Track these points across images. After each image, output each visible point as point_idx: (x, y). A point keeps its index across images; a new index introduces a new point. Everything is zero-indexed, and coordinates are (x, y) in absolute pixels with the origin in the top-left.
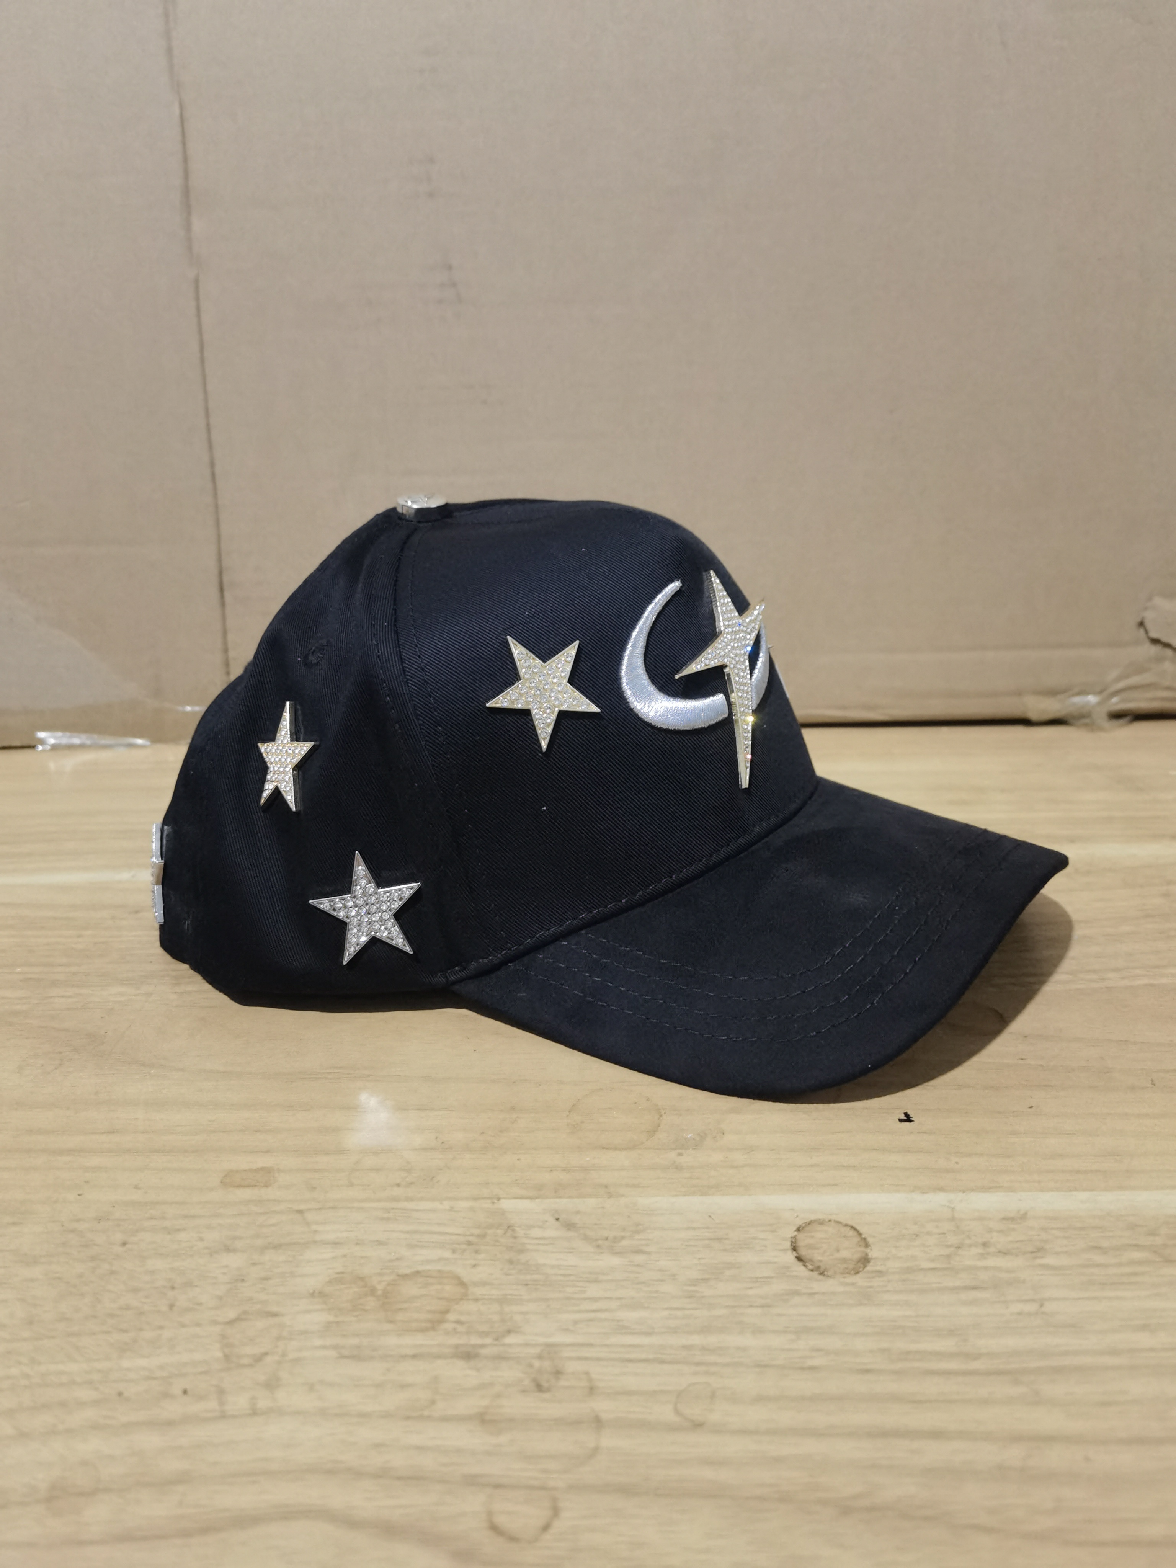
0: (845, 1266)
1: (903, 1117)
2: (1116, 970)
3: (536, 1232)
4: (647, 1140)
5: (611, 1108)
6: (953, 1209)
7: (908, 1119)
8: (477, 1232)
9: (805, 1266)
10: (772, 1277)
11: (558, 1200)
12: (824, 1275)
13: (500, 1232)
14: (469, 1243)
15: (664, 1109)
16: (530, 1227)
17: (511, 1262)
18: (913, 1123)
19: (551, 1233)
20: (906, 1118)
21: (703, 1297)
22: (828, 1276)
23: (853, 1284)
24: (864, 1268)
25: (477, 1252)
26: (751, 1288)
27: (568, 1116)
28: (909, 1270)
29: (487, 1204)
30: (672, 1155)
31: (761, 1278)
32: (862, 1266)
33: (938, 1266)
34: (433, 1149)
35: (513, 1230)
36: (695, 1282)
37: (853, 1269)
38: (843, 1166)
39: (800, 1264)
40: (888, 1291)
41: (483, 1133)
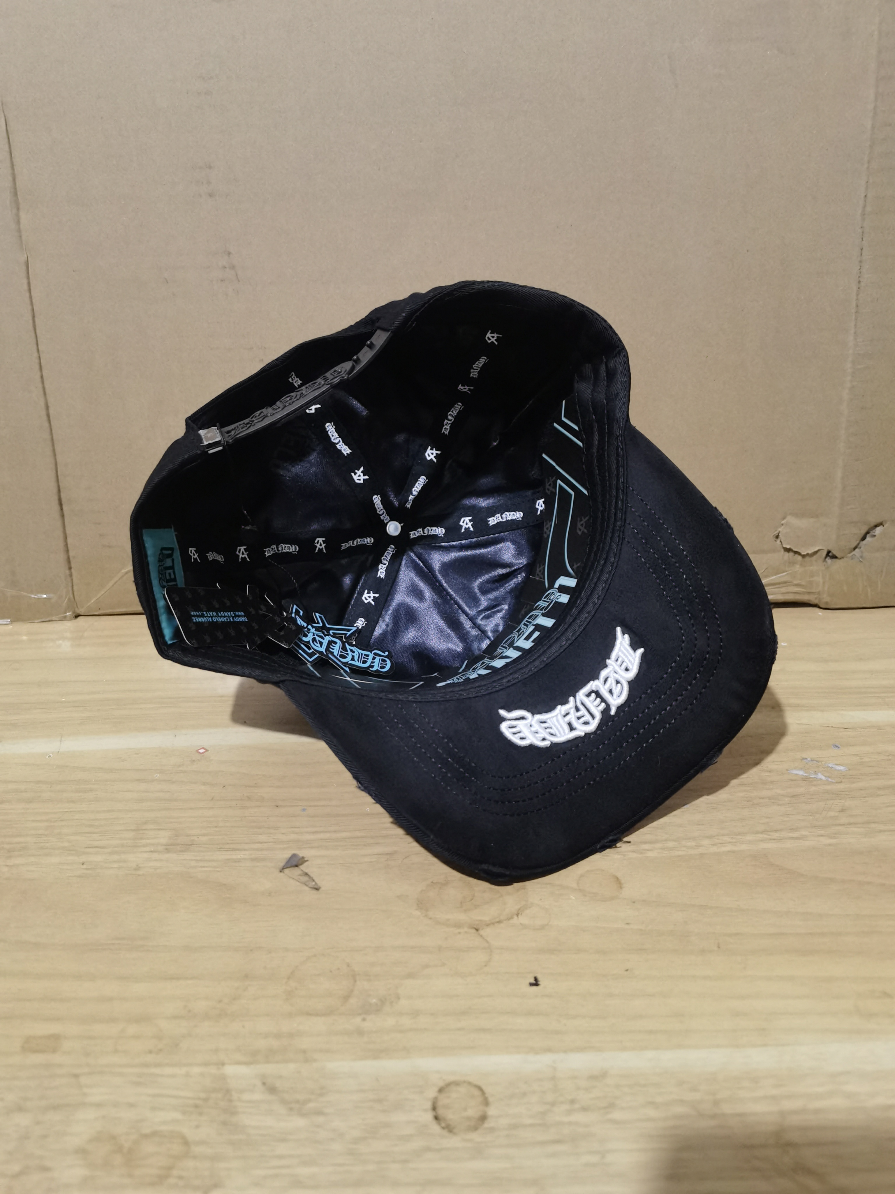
0: (468, 1123)
1: (533, 981)
2: (710, 837)
3: (247, 1096)
4: (342, 1006)
5: (319, 974)
6: (555, 1069)
7: (536, 983)
8: (203, 1095)
9: (439, 1124)
10: (413, 1135)
11: (267, 1065)
12: (452, 1132)
13: (220, 1095)
14: (196, 1106)
15: (358, 975)
16: (242, 1091)
17: (225, 1123)
18: (539, 986)
19: (257, 1096)
20: (534, 982)
21: (361, 1154)
22: (455, 1133)
23: (472, 1140)
24: (481, 1126)
25: (201, 1114)
27: (286, 983)
28: (514, 1126)
29: (213, 1070)
30: (358, 1020)
31: (405, 1136)
32: (480, 1123)
33: (536, 1122)
34: (182, 1017)
35: (230, 1094)
36: (357, 1141)
37: (473, 1126)
38: (482, 1029)
39: (437, 1122)
40: (495, 1146)
41: (220, 1001)
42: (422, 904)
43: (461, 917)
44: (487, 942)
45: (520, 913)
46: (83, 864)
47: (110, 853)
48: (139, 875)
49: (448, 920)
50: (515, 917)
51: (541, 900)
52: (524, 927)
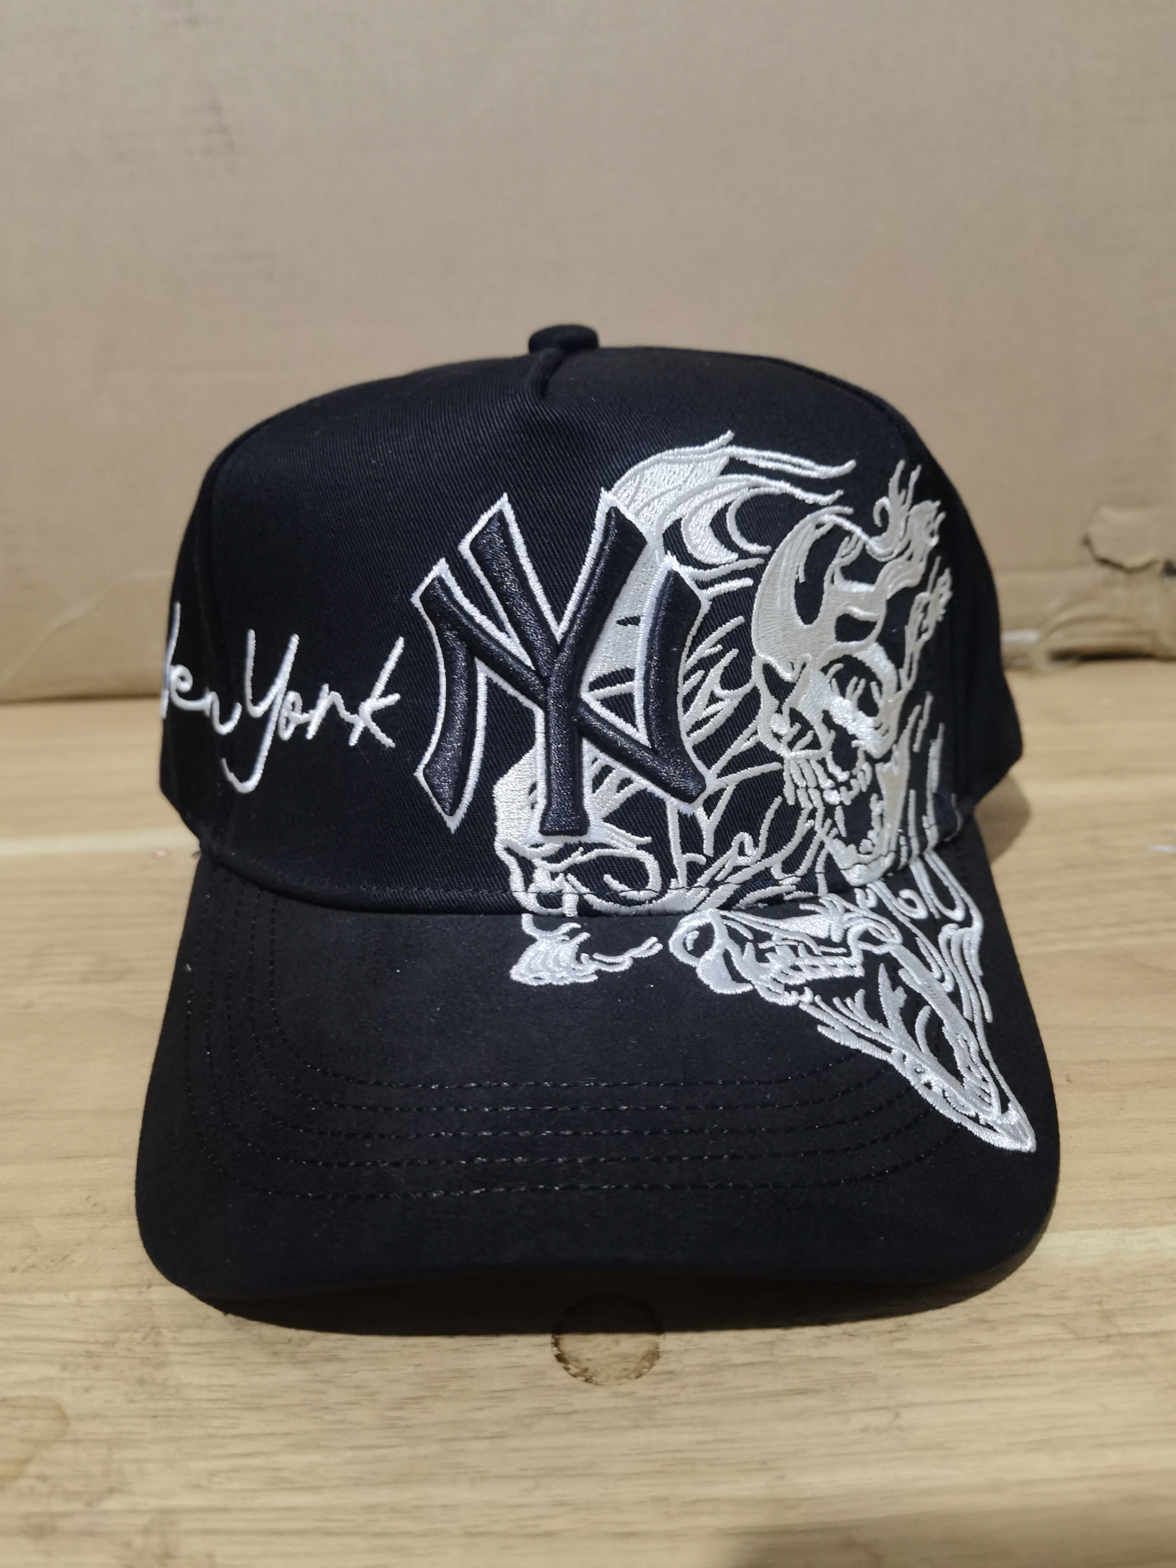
0: (624, 1366)
8: (105, 1337)
9: (567, 1369)
10: (516, 1390)
12: (591, 1383)
13: (138, 1336)
21: (408, 1427)
22: (597, 1384)
23: (630, 1394)
24: (650, 1368)
25: (96, 1367)
26: (481, 1409)
28: (716, 1368)
31: (499, 1391)
32: (647, 1364)
33: (757, 1359)
34: (80, 1214)
35: (159, 1333)
36: (402, 1404)
37: (634, 1371)
39: (562, 1365)
40: (677, 1404)
48: (30, 1014)
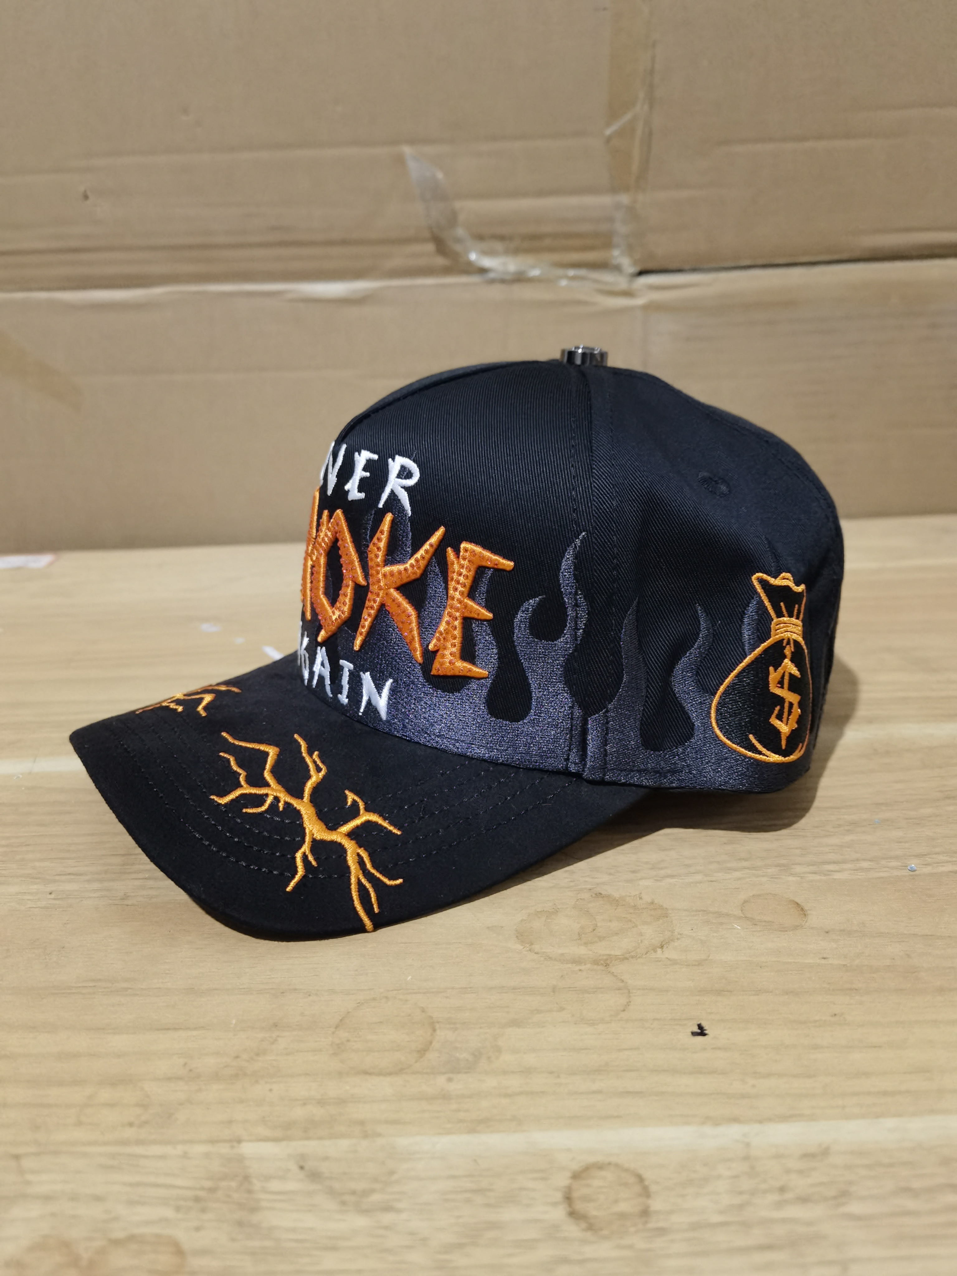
0: (623, 1222)
1: (696, 1029)
3: (275, 1185)
4: (416, 1062)
5: (381, 1022)
6: (748, 1145)
7: (701, 1032)
8: (208, 1184)
9: (578, 1223)
10: (538, 1240)
11: (306, 1143)
12: (599, 1235)
13: (234, 1184)
15: (438, 1022)
16: (268, 1178)
18: (707, 1036)
19: (291, 1186)
20: (699, 1031)
23: (631, 1247)
24: (644, 1227)
25: (203, 1210)
27: (333, 1033)
28: (696, 1226)
29: (224, 1149)
30: (441, 1080)
31: (525, 1241)
32: (642, 1222)
33: (730, 1219)
34: (180, 1078)
35: (249, 1182)
36: (448, 1249)
37: (631, 1226)
38: (628, 1093)
39: (573, 1220)
40: (670, 1255)
41: (237, 1057)
42: (522, 936)
43: (582, 951)
44: (623, 981)
45: (665, 946)
46: (50, 894)
47: (88, 881)
48: (128, 905)
49: (562, 954)
50: (659, 951)
51: (692, 930)
52: (674, 962)
